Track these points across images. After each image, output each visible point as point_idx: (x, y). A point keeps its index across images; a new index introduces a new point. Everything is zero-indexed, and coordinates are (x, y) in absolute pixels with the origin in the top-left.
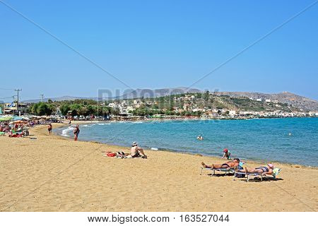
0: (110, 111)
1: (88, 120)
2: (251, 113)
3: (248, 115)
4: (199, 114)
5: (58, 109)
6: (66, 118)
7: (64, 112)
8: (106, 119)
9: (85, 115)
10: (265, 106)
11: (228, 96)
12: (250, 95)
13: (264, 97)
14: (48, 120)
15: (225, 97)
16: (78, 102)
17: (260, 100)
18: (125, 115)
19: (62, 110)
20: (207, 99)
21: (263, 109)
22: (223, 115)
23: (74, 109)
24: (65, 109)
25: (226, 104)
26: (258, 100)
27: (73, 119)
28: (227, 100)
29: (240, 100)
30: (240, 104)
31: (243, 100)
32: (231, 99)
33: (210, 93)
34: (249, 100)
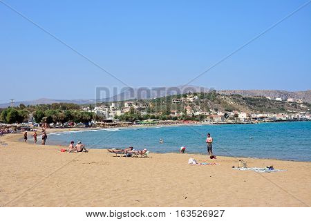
0: (91, 116)
1: (66, 127)
2: (266, 115)
3: (262, 118)
4: (202, 118)
5: (31, 115)
6: (41, 125)
7: (38, 119)
8: (87, 126)
9: (63, 122)
10: (285, 107)
11: (239, 96)
12: (269, 93)
13: (287, 95)
14: (19, 128)
15: (236, 97)
16: (56, 106)
17: (280, 99)
18: (110, 121)
19: (35, 116)
21: (283, 110)
22: (231, 119)
23: (49, 115)
24: (39, 116)
25: (237, 105)
26: (277, 99)
27: (48, 127)
28: (238, 101)
29: (254, 100)
30: (255, 104)
31: (258, 100)
32: (244, 99)
33: (217, 92)
34: (265, 100)
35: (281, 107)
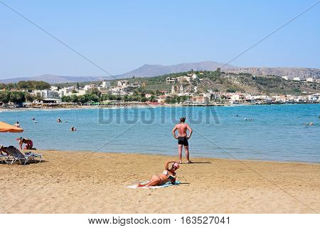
10: (302, 88)
11: (248, 75)
15: (244, 76)
17: (298, 79)
20: (213, 78)
25: (243, 86)
26: (295, 79)
28: (246, 80)
29: (266, 79)
30: (266, 85)
31: (270, 79)
32: (254, 78)
33: (221, 71)
34: (279, 80)
35: (297, 88)
